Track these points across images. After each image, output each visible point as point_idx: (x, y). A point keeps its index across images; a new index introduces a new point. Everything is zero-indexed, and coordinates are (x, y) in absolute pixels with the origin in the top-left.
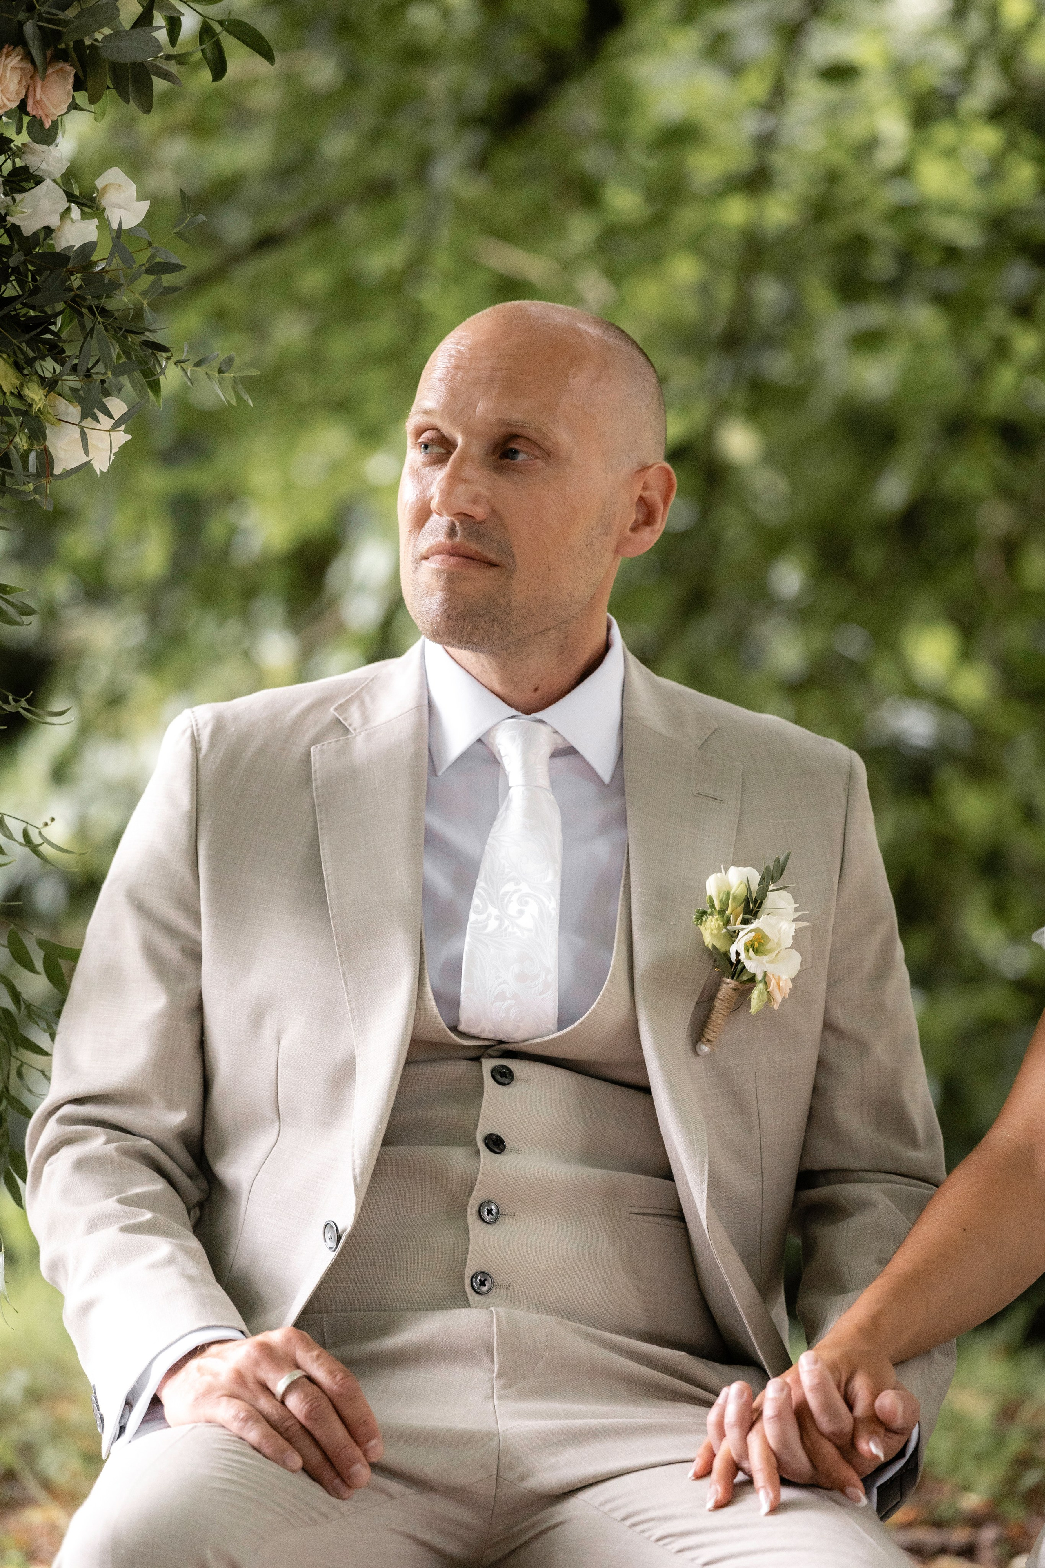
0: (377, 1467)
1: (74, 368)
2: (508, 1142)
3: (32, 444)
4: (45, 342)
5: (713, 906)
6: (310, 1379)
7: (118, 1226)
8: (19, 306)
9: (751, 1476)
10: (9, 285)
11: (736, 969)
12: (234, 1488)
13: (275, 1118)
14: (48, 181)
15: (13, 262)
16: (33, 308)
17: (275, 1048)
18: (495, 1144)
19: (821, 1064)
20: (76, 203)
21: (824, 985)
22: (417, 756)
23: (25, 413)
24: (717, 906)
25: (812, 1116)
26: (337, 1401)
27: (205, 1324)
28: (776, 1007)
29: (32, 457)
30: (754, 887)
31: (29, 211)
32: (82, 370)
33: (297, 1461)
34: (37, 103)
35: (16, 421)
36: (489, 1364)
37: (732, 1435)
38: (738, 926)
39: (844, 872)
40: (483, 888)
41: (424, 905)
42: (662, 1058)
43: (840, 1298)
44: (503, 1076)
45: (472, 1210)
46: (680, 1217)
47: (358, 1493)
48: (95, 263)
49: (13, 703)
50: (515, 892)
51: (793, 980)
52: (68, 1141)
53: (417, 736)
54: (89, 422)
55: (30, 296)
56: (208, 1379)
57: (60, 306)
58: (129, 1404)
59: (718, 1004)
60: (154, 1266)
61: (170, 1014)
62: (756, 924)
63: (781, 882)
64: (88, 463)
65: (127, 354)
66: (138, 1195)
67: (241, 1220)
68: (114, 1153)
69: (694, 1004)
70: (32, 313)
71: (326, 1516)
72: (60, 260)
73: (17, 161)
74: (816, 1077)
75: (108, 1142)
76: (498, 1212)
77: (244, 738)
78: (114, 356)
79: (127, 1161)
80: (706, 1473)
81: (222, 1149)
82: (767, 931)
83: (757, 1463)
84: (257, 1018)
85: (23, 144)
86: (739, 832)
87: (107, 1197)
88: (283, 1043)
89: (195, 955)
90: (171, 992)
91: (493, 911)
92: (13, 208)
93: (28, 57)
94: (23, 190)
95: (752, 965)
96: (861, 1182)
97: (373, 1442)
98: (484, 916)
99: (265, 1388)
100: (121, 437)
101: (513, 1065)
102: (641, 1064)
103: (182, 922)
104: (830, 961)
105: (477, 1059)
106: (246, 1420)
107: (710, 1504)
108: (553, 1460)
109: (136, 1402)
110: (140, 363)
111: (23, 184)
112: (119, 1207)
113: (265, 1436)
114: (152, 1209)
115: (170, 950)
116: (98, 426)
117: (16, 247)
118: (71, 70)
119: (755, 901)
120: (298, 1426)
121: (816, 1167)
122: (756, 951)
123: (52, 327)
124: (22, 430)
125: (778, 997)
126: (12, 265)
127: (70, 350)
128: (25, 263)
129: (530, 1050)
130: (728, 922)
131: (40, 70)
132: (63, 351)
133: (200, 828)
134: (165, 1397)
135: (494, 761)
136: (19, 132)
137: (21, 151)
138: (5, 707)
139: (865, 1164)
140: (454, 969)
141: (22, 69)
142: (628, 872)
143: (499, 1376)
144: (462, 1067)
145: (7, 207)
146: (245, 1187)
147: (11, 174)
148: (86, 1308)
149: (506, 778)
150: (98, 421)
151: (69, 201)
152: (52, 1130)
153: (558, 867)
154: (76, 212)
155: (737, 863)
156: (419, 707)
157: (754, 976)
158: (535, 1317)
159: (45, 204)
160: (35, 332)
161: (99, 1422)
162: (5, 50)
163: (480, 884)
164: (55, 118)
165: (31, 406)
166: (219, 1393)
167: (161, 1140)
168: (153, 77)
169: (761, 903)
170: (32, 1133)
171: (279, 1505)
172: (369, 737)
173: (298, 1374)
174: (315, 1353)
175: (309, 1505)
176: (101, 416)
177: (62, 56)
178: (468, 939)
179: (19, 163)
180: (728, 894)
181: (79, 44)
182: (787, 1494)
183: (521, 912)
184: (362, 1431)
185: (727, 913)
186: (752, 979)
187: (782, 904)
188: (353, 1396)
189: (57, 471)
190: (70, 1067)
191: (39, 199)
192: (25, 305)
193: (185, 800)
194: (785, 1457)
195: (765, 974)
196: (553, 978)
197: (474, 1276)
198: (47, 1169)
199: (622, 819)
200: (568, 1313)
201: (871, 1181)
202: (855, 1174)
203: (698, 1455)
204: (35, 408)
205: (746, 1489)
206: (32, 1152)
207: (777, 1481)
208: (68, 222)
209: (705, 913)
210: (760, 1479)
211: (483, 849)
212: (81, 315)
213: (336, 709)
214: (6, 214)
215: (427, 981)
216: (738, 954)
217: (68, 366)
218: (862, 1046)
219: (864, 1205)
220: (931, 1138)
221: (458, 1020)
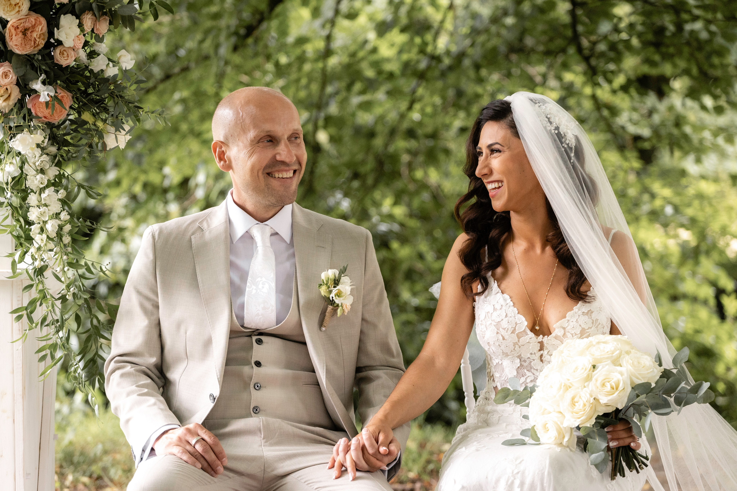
0: (226, 468)
1: (112, 115)
2: (262, 363)
3: (99, 140)
4: (102, 107)
5: (324, 282)
6: (203, 439)
7: (137, 394)
8: (94, 96)
9: (347, 468)
10: (90, 89)
11: (332, 302)
12: (181, 473)
13: (186, 357)
14: (102, 55)
15: (91, 81)
16: (98, 96)
17: (185, 336)
18: (258, 364)
19: (362, 332)
20: (111, 61)
21: (361, 306)
22: (226, 238)
23: (97, 130)
24: (325, 282)
25: (359, 348)
26: (212, 446)
27: (167, 424)
28: (346, 314)
29: (100, 145)
30: (337, 275)
31: (96, 64)
32: (115, 116)
33: (200, 466)
34: (97, 29)
35: (94, 133)
36: (260, 435)
37: (341, 454)
38: (332, 288)
39: (366, 269)
40: (250, 280)
41: (231, 287)
42: (309, 333)
43: (372, 409)
44: (259, 342)
45: (252, 386)
46: (319, 385)
47: (219, 476)
48: (117, 81)
49: (95, 225)
50: (261, 281)
51: (351, 305)
52: (118, 368)
53: (226, 231)
54: (118, 133)
55: (97, 92)
56: (170, 440)
57: (107, 95)
58: (144, 451)
59: (327, 314)
60: (149, 406)
61: (149, 326)
62: (338, 287)
63: (346, 274)
64: (118, 146)
65: (129, 110)
66: (142, 384)
67: (177, 392)
68: (134, 371)
69: (319, 314)
70: (98, 98)
71: (210, 483)
72: (107, 81)
73: (91, 48)
74: (360, 336)
75: (131, 368)
76: (260, 386)
77: (170, 234)
78: (125, 111)
79: (138, 374)
80: (333, 467)
81: (168, 369)
82: (342, 290)
83: (348, 464)
84: (179, 326)
85: (93, 43)
86: (331, 258)
87: (132, 385)
88: (187, 334)
89: (157, 307)
90: (149, 319)
91: (254, 287)
92: (91, 64)
93: (94, 14)
94: (94, 58)
95: (337, 301)
96: (377, 370)
97: (224, 459)
98: (251, 289)
99: (188, 443)
100: (128, 137)
101: (263, 338)
102: (303, 335)
103: (151, 296)
104: (363, 299)
105: (250, 336)
106: (182, 453)
107: (334, 477)
108: (282, 465)
109: (146, 450)
110: (133, 113)
111: (94, 56)
112: (136, 388)
113: (189, 458)
114: (147, 388)
115: (149, 306)
116: (121, 134)
117: (92, 76)
118: (108, 18)
119: (337, 280)
120: (199, 455)
121: (362, 366)
122: (338, 296)
123: (104, 102)
124: (96, 136)
125: (346, 311)
126: (91, 82)
127: (111, 109)
128: (95, 82)
129: (268, 332)
130: (329, 287)
131: (98, 19)
132: (108, 110)
133: (156, 265)
134: (155, 448)
135: (252, 238)
136: (91, 39)
137: (92, 45)
138: (93, 226)
139: (378, 364)
140: (242, 307)
141: (92, 18)
142: (296, 273)
143: (264, 439)
144: (246, 339)
145: (89, 64)
146: (177, 381)
147: (89, 53)
148: (128, 421)
149: (256, 243)
150: (120, 132)
151: (109, 61)
152: (112, 365)
153: (275, 272)
154: (111, 64)
155: (331, 268)
156: (226, 221)
157: (338, 304)
158: (274, 420)
159: (101, 62)
160: (99, 104)
161: (134, 457)
162: (86, 12)
163: (249, 279)
164: (103, 34)
165: (99, 128)
166: (173, 445)
167: (148, 367)
168: (135, 20)
169: (339, 281)
170: (106, 366)
171: (195, 478)
172: (210, 232)
173: (199, 438)
174: (204, 431)
175: (204, 479)
176: (121, 130)
177: (105, 14)
178: (246, 296)
179: (92, 49)
180: (328, 278)
181: (110, 10)
182: (358, 474)
183: (263, 287)
184: (220, 456)
185: (328, 284)
186: (338, 305)
187: (346, 281)
188: (216, 444)
189: (108, 149)
190: (117, 344)
191: (99, 61)
192: (96, 95)
193: (151, 256)
194: (358, 462)
195: (342, 304)
196: (274, 308)
197: (254, 408)
198: (111, 378)
199: (294, 255)
200: (285, 418)
201: (380, 369)
202: (375, 367)
203: (330, 461)
204: (100, 129)
205: (345, 473)
206: (106, 372)
207: (355, 470)
208: (109, 68)
209: (321, 285)
210: (349, 469)
211: (250, 267)
212: (114, 98)
213: (199, 223)
214: (89, 66)
215: (233, 311)
216: (332, 297)
217: (110, 114)
218: (375, 326)
219: (378, 377)
220: (398, 354)
221: (244, 323)
